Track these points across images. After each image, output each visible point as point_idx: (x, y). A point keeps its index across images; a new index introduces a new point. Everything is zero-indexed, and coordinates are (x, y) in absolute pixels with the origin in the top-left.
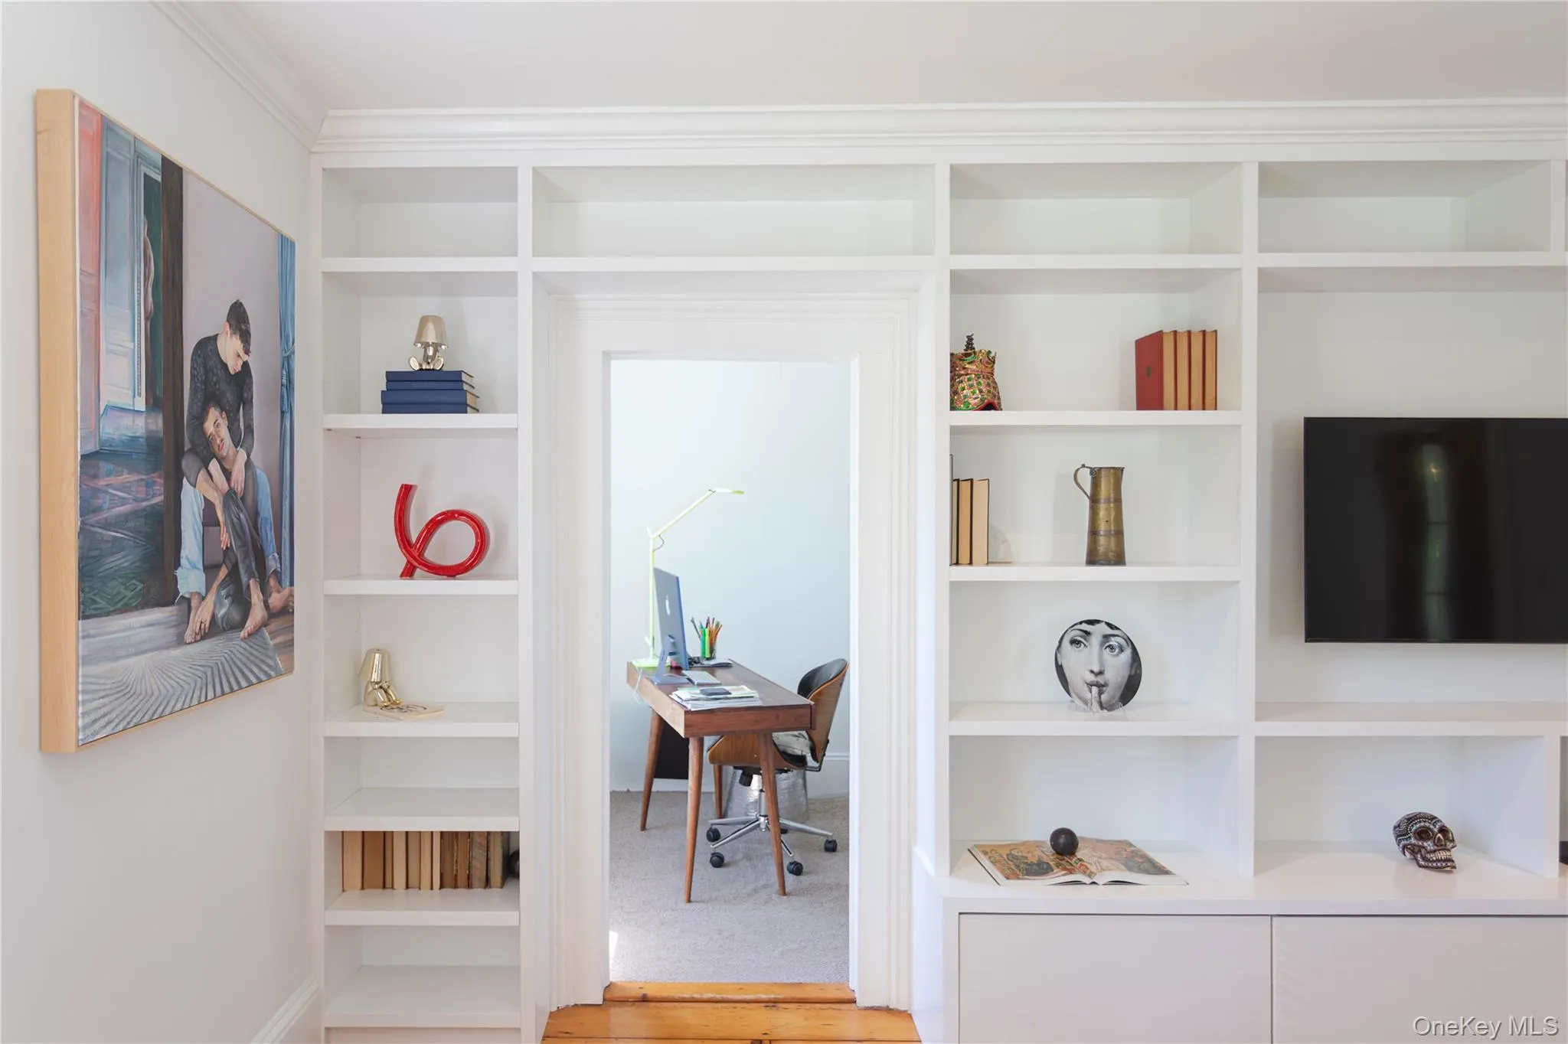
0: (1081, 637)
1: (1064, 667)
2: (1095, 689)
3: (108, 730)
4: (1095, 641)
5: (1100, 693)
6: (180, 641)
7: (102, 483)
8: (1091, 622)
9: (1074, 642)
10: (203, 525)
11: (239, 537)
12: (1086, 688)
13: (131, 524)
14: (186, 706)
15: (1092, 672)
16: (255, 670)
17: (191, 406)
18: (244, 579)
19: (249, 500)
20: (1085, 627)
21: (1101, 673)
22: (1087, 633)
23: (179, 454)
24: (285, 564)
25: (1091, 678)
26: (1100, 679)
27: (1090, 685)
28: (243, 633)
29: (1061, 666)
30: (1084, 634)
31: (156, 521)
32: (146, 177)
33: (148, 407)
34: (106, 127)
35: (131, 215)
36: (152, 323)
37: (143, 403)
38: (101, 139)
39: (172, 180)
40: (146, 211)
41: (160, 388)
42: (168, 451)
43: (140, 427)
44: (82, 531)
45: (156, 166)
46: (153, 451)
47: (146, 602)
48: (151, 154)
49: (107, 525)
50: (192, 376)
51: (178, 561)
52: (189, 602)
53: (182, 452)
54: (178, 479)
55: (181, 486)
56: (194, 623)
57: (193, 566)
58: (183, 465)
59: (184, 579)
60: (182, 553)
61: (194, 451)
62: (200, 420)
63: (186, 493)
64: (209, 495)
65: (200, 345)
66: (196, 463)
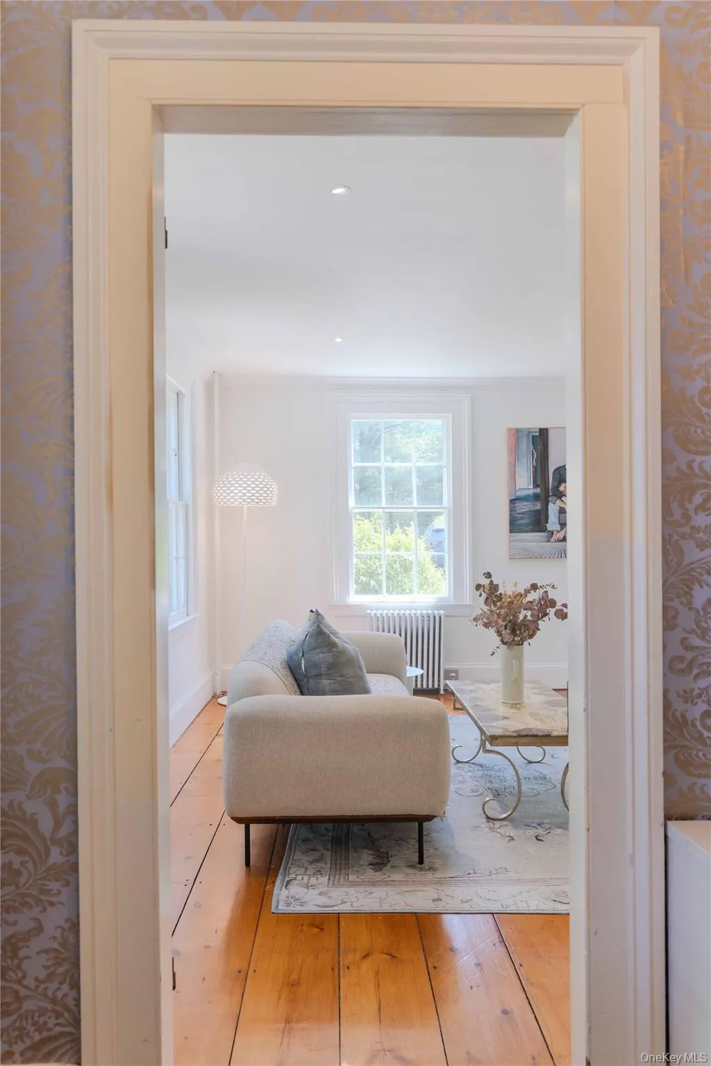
3: (520, 557)
6: (548, 541)
7: (517, 505)
10: (559, 513)
13: (528, 514)
14: (552, 556)
17: (553, 485)
23: (547, 496)
31: (538, 512)
32: (533, 436)
33: (534, 487)
34: (518, 431)
35: (526, 446)
36: (535, 468)
37: (532, 487)
38: (517, 434)
39: (544, 433)
40: (533, 444)
41: (539, 482)
42: (543, 496)
43: (531, 492)
44: (510, 515)
45: (536, 432)
46: (536, 497)
47: (534, 531)
48: (535, 430)
49: (519, 514)
50: (553, 477)
51: (547, 522)
52: (552, 532)
53: (549, 496)
54: (547, 503)
55: (548, 504)
56: (555, 537)
57: (554, 523)
58: (549, 499)
59: (550, 527)
60: (549, 520)
61: (554, 495)
62: (558, 487)
63: (551, 506)
64: (561, 506)
65: (557, 469)
66: (555, 498)
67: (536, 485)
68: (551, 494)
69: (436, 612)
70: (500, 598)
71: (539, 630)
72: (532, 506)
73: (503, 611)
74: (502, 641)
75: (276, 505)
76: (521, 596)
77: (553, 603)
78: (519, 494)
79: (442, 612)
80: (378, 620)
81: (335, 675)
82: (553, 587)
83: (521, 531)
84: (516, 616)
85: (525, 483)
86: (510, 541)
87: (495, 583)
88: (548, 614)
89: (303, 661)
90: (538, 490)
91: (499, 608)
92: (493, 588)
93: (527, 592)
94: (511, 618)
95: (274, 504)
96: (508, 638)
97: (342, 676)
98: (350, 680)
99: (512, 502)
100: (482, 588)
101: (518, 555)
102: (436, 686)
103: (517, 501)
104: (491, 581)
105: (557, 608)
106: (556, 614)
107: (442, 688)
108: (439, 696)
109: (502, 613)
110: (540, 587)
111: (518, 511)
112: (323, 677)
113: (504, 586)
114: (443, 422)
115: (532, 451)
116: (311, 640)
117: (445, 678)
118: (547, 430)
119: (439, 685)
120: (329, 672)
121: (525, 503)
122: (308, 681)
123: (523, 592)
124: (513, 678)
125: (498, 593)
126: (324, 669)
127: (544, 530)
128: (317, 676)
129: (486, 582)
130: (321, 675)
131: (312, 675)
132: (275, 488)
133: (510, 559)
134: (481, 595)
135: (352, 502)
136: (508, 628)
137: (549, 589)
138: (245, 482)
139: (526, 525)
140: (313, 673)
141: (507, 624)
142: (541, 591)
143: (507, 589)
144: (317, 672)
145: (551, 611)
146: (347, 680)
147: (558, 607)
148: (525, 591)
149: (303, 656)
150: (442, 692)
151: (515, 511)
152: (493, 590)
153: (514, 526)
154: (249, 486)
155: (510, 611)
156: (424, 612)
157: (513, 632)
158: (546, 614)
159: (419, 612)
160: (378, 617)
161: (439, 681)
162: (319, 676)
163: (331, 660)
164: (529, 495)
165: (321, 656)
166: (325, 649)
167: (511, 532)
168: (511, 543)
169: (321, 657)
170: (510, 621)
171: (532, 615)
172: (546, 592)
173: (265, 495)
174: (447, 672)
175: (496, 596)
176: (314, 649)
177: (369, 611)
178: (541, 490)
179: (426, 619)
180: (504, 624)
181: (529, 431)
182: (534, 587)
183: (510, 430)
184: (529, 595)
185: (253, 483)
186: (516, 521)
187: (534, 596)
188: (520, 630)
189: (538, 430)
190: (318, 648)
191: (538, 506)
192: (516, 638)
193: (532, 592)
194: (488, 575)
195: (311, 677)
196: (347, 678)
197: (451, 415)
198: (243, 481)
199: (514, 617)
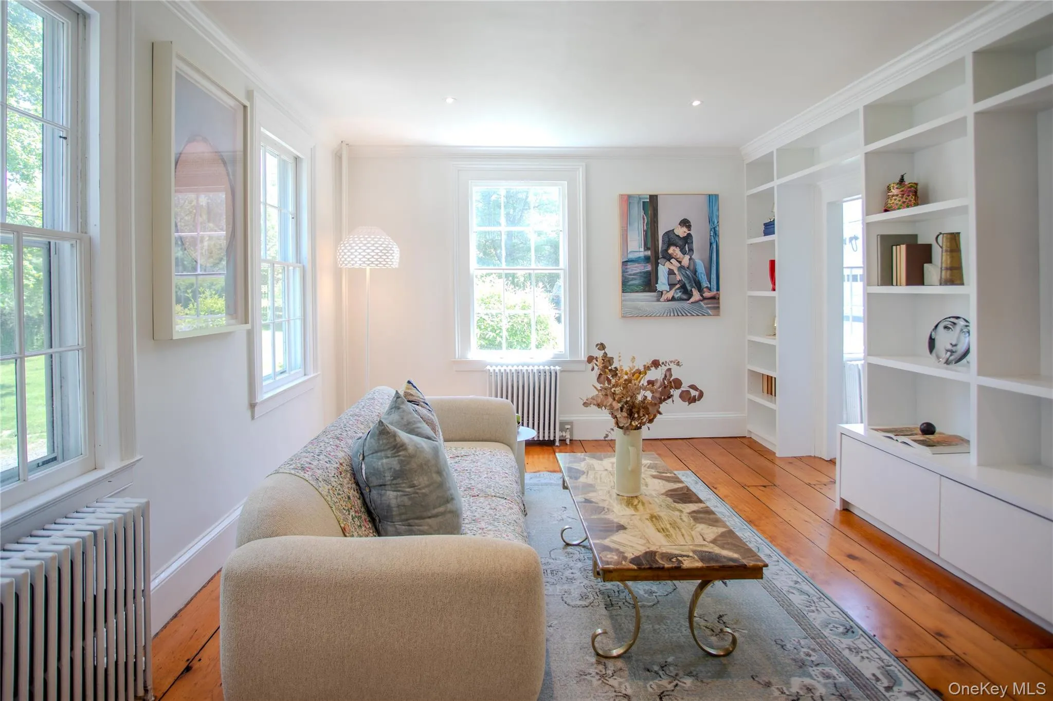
0: (951, 325)
1: (936, 340)
2: (949, 353)
3: (631, 315)
4: (958, 328)
5: (951, 355)
6: (658, 300)
7: (628, 267)
8: (958, 318)
9: (946, 327)
10: (668, 275)
11: (686, 277)
12: (944, 352)
13: (639, 275)
14: (661, 315)
15: (951, 344)
16: (695, 312)
17: (662, 248)
18: (689, 288)
19: (692, 268)
20: (952, 320)
21: (956, 345)
22: (955, 324)
23: (657, 258)
24: (713, 285)
25: (950, 347)
26: (954, 349)
27: (947, 351)
28: (688, 302)
29: (934, 339)
30: (952, 324)
31: (648, 274)
32: (643, 202)
33: (645, 250)
34: (629, 197)
35: (637, 212)
36: (646, 232)
37: (642, 249)
38: (627, 200)
39: (654, 199)
40: (643, 209)
41: (649, 245)
42: (653, 259)
43: (642, 254)
44: (623, 276)
45: (647, 198)
46: (647, 259)
47: (644, 291)
48: (645, 196)
49: (630, 275)
50: (663, 241)
51: (657, 283)
52: (662, 292)
53: (658, 258)
54: (657, 264)
55: (658, 266)
56: (664, 297)
57: (664, 284)
58: (659, 261)
59: (660, 287)
60: (659, 281)
61: (664, 257)
62: (666, 250)
63: (660, 267)
64: (671, 268)
65: (666, 233)
66: (665, 260)
67: (646, 248)
68: (660, 256)
69: (552, 368)
70: (615, 373)
71: (660, 413)
72: (642, 268)
73: (618, 390)
74: (617, 423)
75: (397, 266)
76: (640, 373)
77: (678, 384)
78: (631, 256)
79: (558, 368)
80: (497, 376)
81: (404, 485)
82: (678, 364)
83: (633, 291)
84: (633, 396)
85: (637, 248)
86: (623, 301)
87: (609, 355)
88: (672, 396)
89: (363, 466)
90: (649, 253)
91: (614, 386)
92: (607, 361)
93: (647, 368)
94: (628, 399)
95: (396, 265)
96: (624, 422)
97: (413, 486)
98: (424, 491)
99: (625, 263)
100: (594, 361)
101: (629, 314)
102: (552, 438)
103: (629, 263)
104: (605, 353)
105: (682, 389)
106: (681, 396)
107: (557, 439)
108: (554, 447)
109: (617, 392)
110: (663, 363)
111: (630, 273)
112: (387, 487)
113: (620, 361)
114: (560, 189)
115: (643, 216)
116: (372, 440)
117: (561, 430)
118: (656, 196)
119: (555, 437)
120: (395, 482)
121: (637, 265)
122: (370, 491)
123: (642, 369)
124: (630, 469)
125: (613, 366)
126: (388, 477)
127: (654, 290)
128: (381, 485)
129: (599, 354)
130: (385, 485)
131: (375, 484)
132: (396, 249)
133: (623, 317)
134: (593, 369)
135: (473, 264)
136: (624, 410)
137: (673, 366)
138: (365, 245)
139: (637, 286)
140: (375, 481)
141: (623, 406)
142: (664, 368)
143: (624, 364)
144: (381, 482)
145: (676, 393)
146: (418, 491)
147: (685, 387)
148: (645, 368)
149: (363, 459)
150: (557, 443)
151: (627, 272)
152: (608, 364)
153: (626, 286)
154: (368, 248)
155: (627, 392)
156: (541, 367)
157: (631, 415)
158: (670, 397)
159: (536, 368)
160: (497, 373)
161: (555, 432)
162: (382, 485)
163: (398, 467)
164: (640, 257)
165: (384, 461)
166: (389, 453)
167: (623, 292)
168: (624, 303)
169: (386, 463)
170: (627, 403)
171: (653, 397)
172: (669, 370)
173: (384, 257)
174: (562, 424)
175: (610, 370)
176: (377, 452)
177: (488, 367)
178: (651, 252)
179: (542, 375)
180: (620, 405)
181: (640, 197)
182: (656, 364)
183: (622, 196)
184: (648, 372)
185: (373, 245)
186: (628, 282)
187: (656, 375)
188: (638, 413)
189: (648, 197)
190: (381, 451)
191: (649, 268)
192: (633, 423)
193: (653, 369)
194: (602, 347)
195: (374, 487)
196: (419, 489)
197: (566, 182)
198: (362, 243)
199: (631, 397)
